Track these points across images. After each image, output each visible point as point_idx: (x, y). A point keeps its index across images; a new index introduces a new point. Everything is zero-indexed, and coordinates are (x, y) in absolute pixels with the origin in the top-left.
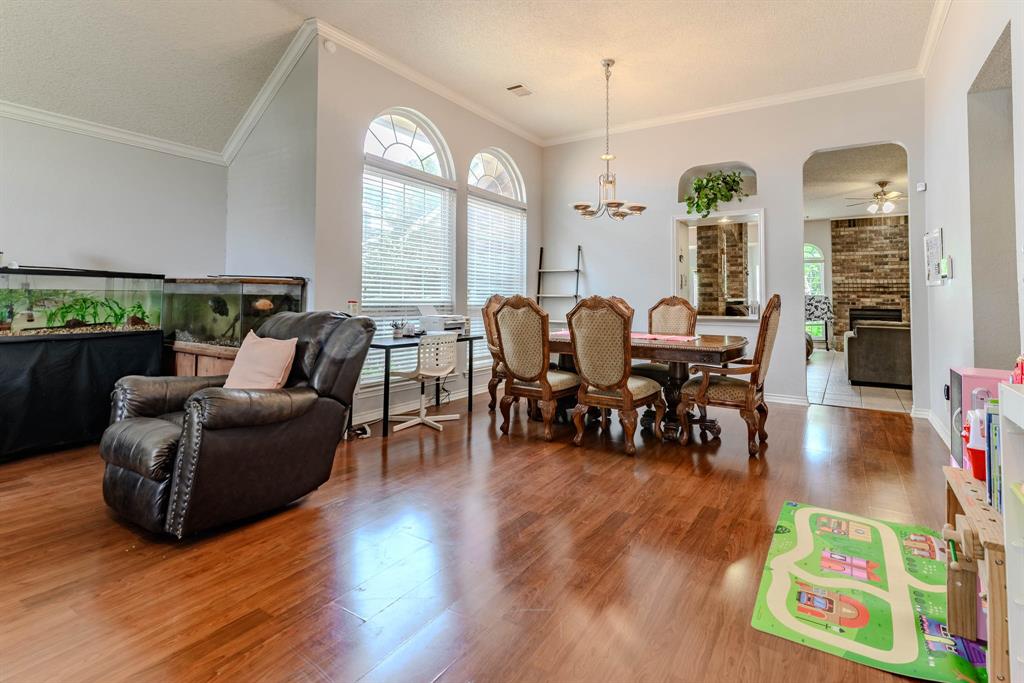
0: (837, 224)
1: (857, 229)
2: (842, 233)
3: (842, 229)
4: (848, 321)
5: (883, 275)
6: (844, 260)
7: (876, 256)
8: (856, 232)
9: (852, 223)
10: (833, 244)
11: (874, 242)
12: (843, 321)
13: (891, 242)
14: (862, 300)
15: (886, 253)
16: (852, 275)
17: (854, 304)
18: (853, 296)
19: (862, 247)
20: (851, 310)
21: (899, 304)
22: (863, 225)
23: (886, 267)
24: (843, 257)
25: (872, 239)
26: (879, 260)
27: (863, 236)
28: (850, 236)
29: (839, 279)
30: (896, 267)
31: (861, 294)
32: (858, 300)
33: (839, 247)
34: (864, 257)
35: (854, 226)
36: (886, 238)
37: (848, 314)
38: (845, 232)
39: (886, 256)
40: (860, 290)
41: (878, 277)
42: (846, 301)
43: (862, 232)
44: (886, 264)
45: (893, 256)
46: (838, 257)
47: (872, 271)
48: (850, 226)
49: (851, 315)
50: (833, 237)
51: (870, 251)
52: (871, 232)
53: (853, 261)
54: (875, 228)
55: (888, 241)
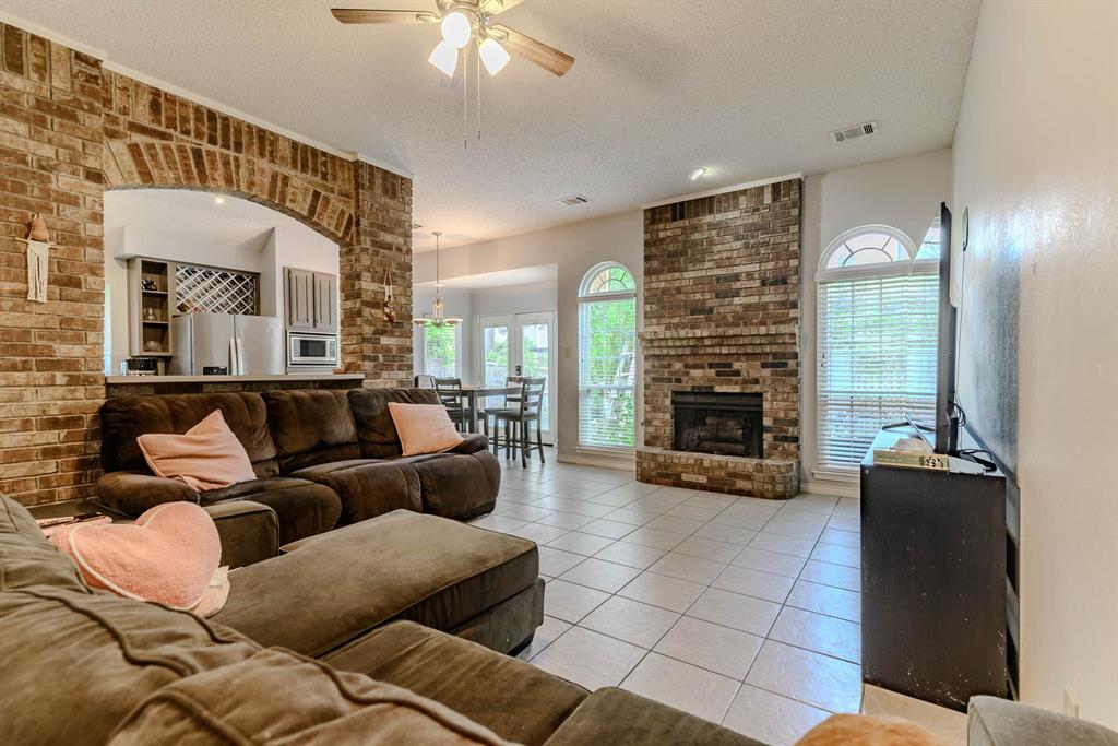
0: (654, 216)
1: (686, 222)
2: (662, 235)
3: (661, 226)
4: (668, 416)
5: (730, 318)
6: (664, 291)
7: (718, 278)
8: (684, 229)
9: (679, 211)
10: (647, 259)
11: (716, 248)
12: (660, 415)
13: (746, 246)
14: (693, 372)
15: (737, 270)
16: (677, 320)
17: (679, 381)
18: (678, 366)
19: (695, 261)
20: (676, 393)
21: (756, 381)
22: (697, 215)
23: (736, 300)
24: (662, 285)
25: (711, 243)
26: (723, 287)
27: (696, 236)
28: (674, 239)
29: (655, 330)
30: (754, 299)
31: (690, 361)
32: (687, 374)
33: (655, 264)
34: (698, 281)
35: (682, 217)
36: (737, 239)
37: (668, 402)
38: (667, 230)
39: (736, 277)
40: (688, 351)
41: (722, 321)
42: (666, 375)
43: (695, 229)
44: (737, 294)
45: (750, 276)
46: (654, 285)
47: (711, 310)
48: (674, 219)
49: (673, 402)
50: (647, 244)
51: (708, 270)
52: (712, 226)
53: (679, 291)
54: (719, 217)
55: (739, 244)
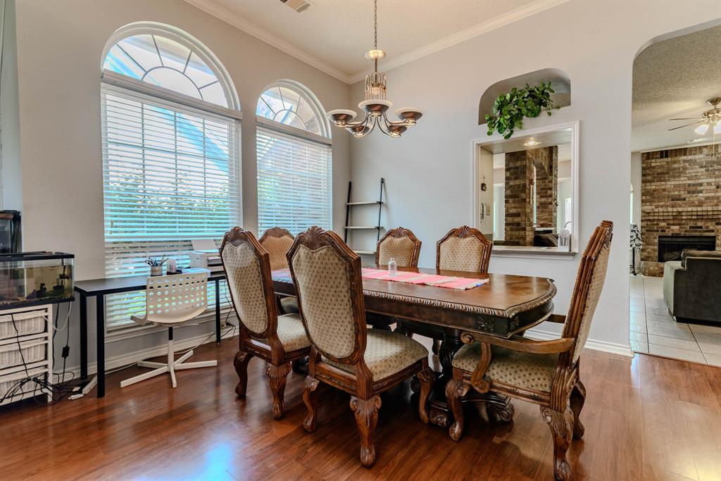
0: (648, 156)
1: (670, 159)
2: (653, 165)
3: (653, 161)
4: (656, 247)
5: (696, 203)
6: (654, 190)
7: (689, 185)
8: (668, 163)
9: (664, 154)
10: (643, 175)
11: (687, 172)
12: (652, 247)
13: (707, 170)
14: (672, 227)
15: (700, 181)
16: (662, 203)
17: (662, 231)
18: (663, 224)
19: (674, 177)
20: (660, 237)
21: (713, 231)
22: (676, 156)
23: (700, 195)
24: (654, 187)
25: (685, 168)
26: (692, 189)
27: (676, 166)
28: (662, 167)
29: (648, 208)
30: (713, 194)
31: (671, 222)
32: (669, 228)
33: (649, 178)
34: (675, 186)
35: (667, 157)
36: (702, 167)
37: (656, 241)
38: (655, 163)
39: (701, 185)
40: (671, 218)
41: (692, 204)
42: (655, 228)
43: (675, 162)
44: (701, 192)
45: (709, 184)
46: (648, 188)
47: (684, 199)
48: (662, 157)
49: (659, 241)
50: (643, 169)
51: (683, 180)
52: (684, 161)
53: (664, 190)
54: (690, 157)
55: (703, 170)
